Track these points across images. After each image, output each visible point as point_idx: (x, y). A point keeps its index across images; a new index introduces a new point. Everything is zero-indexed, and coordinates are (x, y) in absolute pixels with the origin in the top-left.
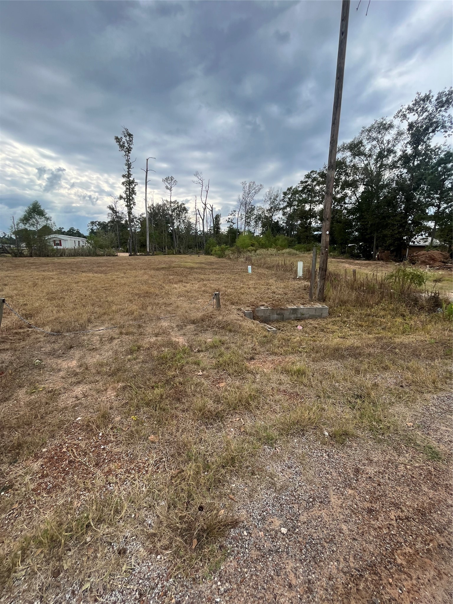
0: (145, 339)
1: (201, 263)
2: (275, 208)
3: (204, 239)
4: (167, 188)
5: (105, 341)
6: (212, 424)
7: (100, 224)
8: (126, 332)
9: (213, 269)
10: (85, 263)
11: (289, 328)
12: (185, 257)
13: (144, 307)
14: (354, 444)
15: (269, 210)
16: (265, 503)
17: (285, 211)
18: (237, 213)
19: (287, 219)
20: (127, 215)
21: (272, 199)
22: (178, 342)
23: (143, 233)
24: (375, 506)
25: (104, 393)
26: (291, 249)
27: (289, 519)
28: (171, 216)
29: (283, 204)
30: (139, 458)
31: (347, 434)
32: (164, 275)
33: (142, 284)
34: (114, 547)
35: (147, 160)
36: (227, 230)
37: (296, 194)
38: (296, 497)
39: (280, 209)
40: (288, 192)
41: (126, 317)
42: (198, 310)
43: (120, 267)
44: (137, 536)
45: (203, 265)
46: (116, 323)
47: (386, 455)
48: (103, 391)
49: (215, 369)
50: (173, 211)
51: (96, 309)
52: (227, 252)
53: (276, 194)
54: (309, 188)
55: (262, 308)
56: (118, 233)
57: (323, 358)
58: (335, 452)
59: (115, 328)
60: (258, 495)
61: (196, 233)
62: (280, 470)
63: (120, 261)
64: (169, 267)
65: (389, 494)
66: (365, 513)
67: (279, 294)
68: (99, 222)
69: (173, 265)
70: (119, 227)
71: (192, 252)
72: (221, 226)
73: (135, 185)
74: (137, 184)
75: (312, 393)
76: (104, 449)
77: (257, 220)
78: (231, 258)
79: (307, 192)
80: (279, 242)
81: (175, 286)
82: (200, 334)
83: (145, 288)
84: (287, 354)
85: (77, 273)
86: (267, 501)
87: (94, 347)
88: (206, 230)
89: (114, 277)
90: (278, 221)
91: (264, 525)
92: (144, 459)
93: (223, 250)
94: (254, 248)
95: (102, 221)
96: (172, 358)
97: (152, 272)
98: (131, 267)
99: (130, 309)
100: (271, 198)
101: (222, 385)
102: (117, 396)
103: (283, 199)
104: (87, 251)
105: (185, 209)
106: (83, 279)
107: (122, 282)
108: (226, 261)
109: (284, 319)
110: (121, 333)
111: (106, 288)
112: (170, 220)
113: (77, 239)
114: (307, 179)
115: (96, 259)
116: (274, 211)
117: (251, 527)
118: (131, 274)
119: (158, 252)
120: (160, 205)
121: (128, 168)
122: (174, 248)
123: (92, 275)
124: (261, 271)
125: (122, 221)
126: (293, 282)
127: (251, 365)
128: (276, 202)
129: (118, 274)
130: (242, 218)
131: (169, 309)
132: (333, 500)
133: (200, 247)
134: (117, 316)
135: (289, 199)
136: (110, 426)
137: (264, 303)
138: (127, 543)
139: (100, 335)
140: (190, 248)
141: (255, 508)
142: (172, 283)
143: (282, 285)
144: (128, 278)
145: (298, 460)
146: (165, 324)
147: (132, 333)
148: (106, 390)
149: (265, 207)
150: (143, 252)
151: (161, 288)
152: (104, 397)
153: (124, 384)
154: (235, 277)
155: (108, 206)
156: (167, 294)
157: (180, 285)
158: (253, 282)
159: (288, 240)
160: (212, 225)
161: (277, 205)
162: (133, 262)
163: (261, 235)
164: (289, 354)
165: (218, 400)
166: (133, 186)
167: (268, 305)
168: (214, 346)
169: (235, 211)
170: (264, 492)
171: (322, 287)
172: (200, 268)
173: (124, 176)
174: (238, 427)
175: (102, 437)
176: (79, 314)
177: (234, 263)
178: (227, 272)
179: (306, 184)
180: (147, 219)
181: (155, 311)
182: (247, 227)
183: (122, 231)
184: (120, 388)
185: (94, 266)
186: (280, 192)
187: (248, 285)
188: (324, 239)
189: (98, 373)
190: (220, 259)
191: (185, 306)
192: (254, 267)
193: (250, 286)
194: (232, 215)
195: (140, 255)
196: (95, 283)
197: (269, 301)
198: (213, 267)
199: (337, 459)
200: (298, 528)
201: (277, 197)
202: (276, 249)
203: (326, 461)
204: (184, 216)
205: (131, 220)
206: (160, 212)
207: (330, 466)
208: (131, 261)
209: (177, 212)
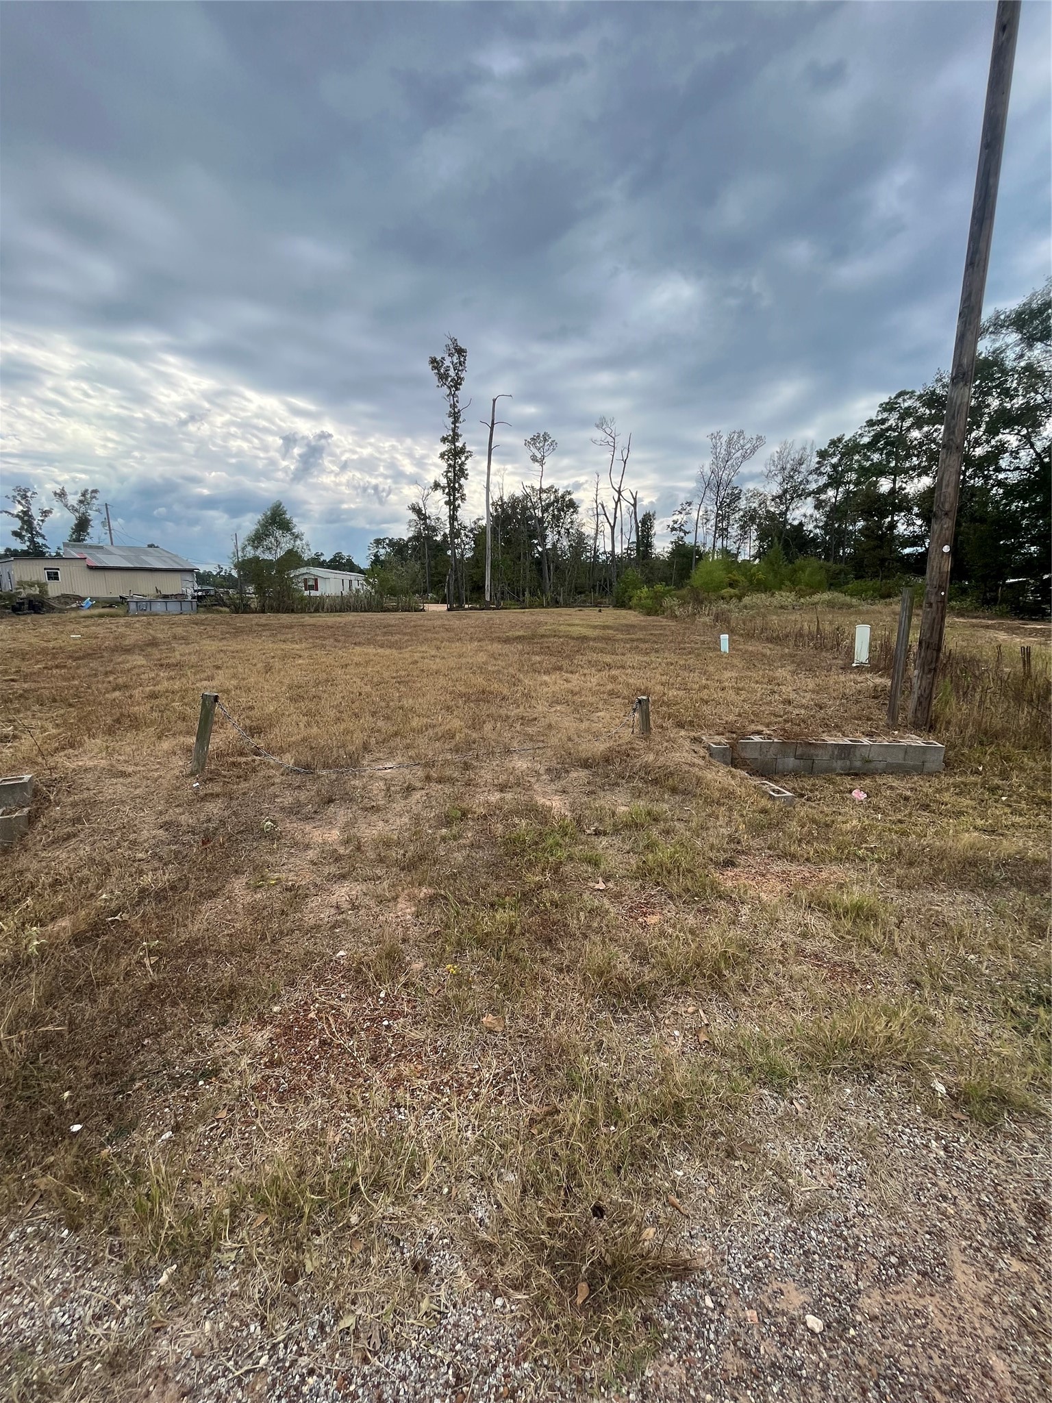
0: (478, 796)
1: (605, 627)
2: (795, 492)
3: (614, 571)
4: (534, 459)
5: (396, 792)
6: (627, 1012)
7: (392, 543)
8: (439, 777)
9: (633, 640)
10: (360, 627)
11: (826, 792)
12: (569, 612)
13: (476, 724)
14: (1030, 1134)
15: (780, 497)
16: (763, 1236)
17: (823, 497)
18: (695, 507)
19: (828, 517)
20: (447, 522)
21: (788, 470)
22: (551, 808)
23: (478, 561)
25: (391, 904)
26: (836, 594)
27: (829, 1296)
28: (541, 521)
29: (816, 481)
30: (460, 1062)
31: (1004, 1101)
32: (522, 653)
33: (474, 673)
34: (405, 1250)
35: (494, 401)
36: (670, 550)
37: (854, 455)
38: (851, 1241)
39: (809, 494)
40: (831, 450)
41: (438, 744)
42: (596, 736)
43: (429, 635)
44: (452, 1239)
45: (611, 632)
46: (419, 756)
48: (389, 901)
49: (637, 878)
50: (545, 509)
51: (380, 723)
52: (667, 602)
53: (797, 457)
54: (887, 437)
55: (757, 739)
56: (427, 561)
57: (930, 881)
58: (967, 1143)
59: (417, 767)
60: (744, 1213)
61: (596, 557)
62: (803, 1160)
63: (429, 622)
64: (533, 637)
67: (802, 706)
68: (390, 540)
69: (541, 631)
70: (430, 548)
71: (585, 601)
72: (655, 541)
73: (467, 458)
74: (471, 455)
75: (897, 971)
76: (388, 1027)
77: (746, 522)
78: (676, 617)
79: (884, 448)
80: (804, 576)
81: (546, 678)
82: (602, 794)
83: (480, 680)
84: (823, 861)
85: (345, 647)
86: (767, 1233)
87: (375, 804)
88: (618, 551)
89: (417, 656)
90: (801, 524)
91: (758, 1293)
92: (470, 1067)
93: (658, 598)
94: (736, 591)
95: (396, 538)
96: (536, 843)
97: (496, 647)
98: (452, 634)
99: (448, 727)
100: (784, 469)
101: (652, 919)
102: (417, 915)
103: (817, 469)
104: (366, 601)
105: (572, 505)
106: (356, 659)
107: (432, 666)
108: (665, 622)
109: (815, 770)
110: (428, 778)
111: (399, 680)
112: (538, 530)
113: (348, 576)
114: (885, 415)
115: (383, 617)
116: (792, 498)
117: (723, 1289)
118: (452, 651)
119: (509, 602)
120: (518, 498)
121: (454, 423)
122: (543, 592)
123: (374, 651)
124: (752, 647)
125: (437, 535)
126: (842, 678)
127: (727, 880)
128: (798, 478)
129: (424, 649)
130: (708, 520)
131: (530, 730)
132: (960, 1277)
133: (604, 589)
134: (421, 741)
135: (834, 467)
136: (403, 979)
137: (760, 728)
138: (431, 1250)
139: (385, 780)
140: (580, 593)
141: (735, 1244)
142: (539, 672)
143: (811, 683)
144: (444, 658)
145: (856, 1145)
146: (521, 764)
147: (451, 781)
148: (395, 899)
149: (768, 489)
150: (476, 602)
151: (515, 682)
152: (391, 915)
153: (431, 891)
154: (686, 660)
155: (410, 504)
156: (527, 696)
157: (555, 676)
158: (734, 674)
159: (828, 571)
160: (634, 539)
161: (801, 483)
162: (456, 623)
163: (754, 560)
164: (831, 862)
165: (642, 956)
166: (463, 459)
167: (772, 733)
168: (633, 825)
169: (689, 504)
170: (760, 1208)
171: (927, 692)
172: (603, 638)
173: (444, 440)
174: (691, 1028)
175: (385, 1000)
176: (347, 732)
177: (686, 628)
178: (666, 648)
179: (883, 427)
180: (489, 529)
181: (500, 735)
182: (720, 540)
183: (435, 556)
184: (424, 899)
185: (378, 632)
186: (808, 452)
187: (719, 681)
188: (935, 564)
189: (381, 860)
190: (650, 618)
191: (568, 724)
192: (736, 637)
193: (726, 684)
194: (683, 512)
195: (471, 609)
196: (378, 668)
197: (776, 723)
198: (633, 636)
199: (973, 1164)
200: (854, 1327)
201: (801, 464)
202: (793, 593)
203: (939, 1162)
204: (569, 520)
205: (455, 533)
206: (517, 513)
207: (951, 1180)
208: (451, 623)
209: (553, 511)
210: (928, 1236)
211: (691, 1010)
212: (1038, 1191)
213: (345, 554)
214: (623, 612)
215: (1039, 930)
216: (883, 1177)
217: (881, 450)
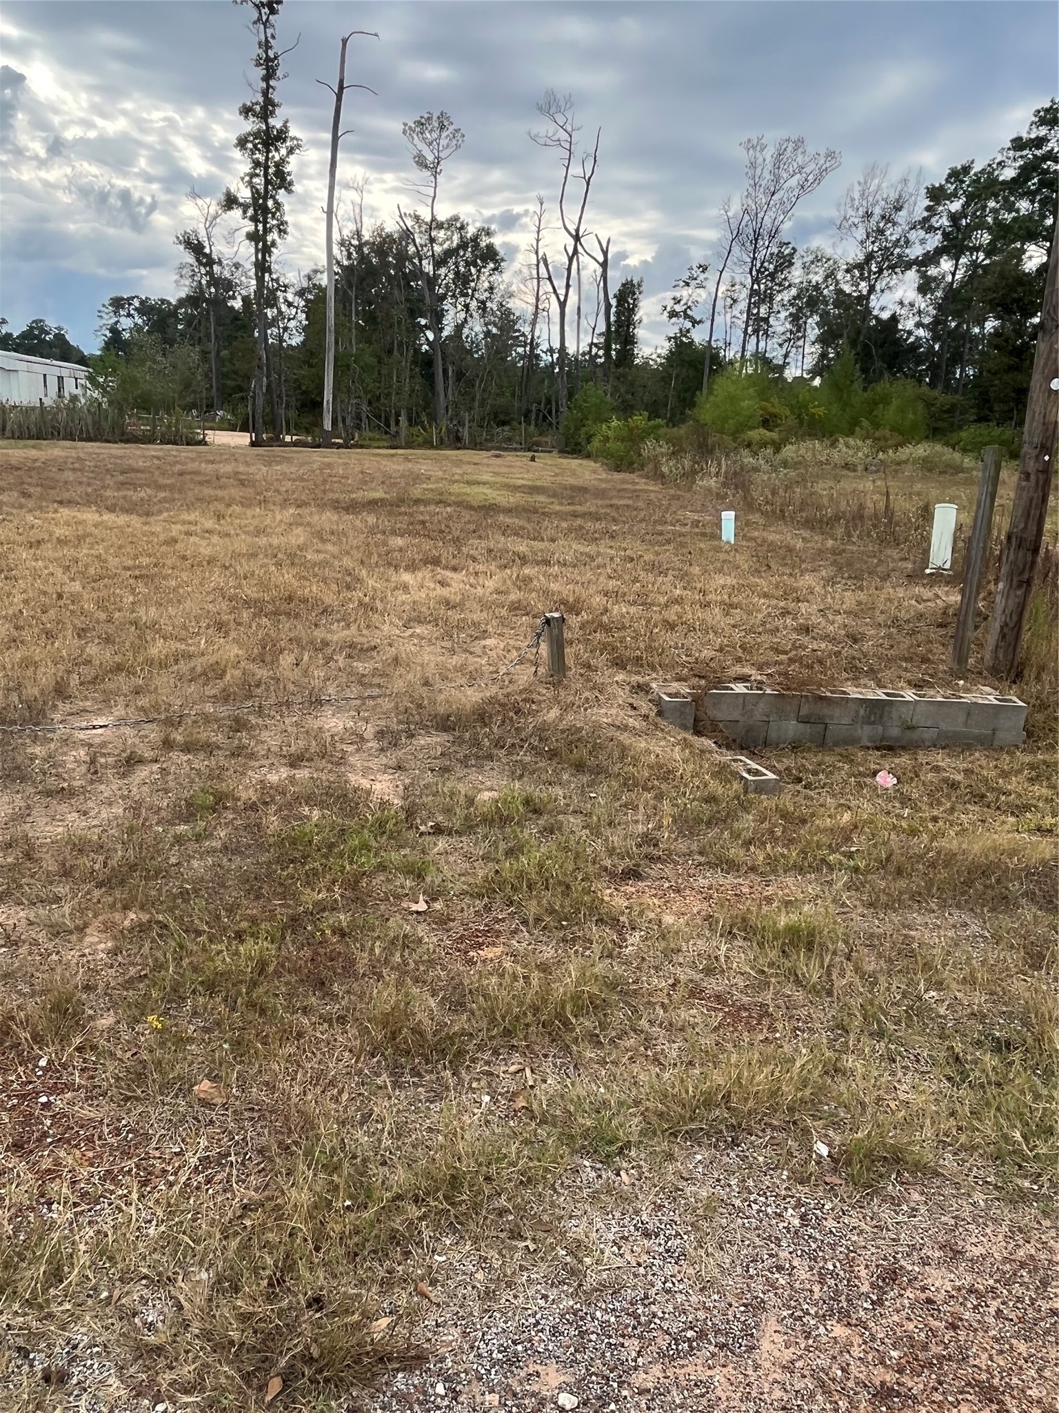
0: (250, 773)
1: (534, 490)
2: (886, 258)
3: (562, 387)
4: (421, 163)
5: (105, 766)
6: (419, 1075)
7: (146, 308)
8: (186, 743)
9: (575, 515)
10: (74, 470)
11: (837, 777)
12: (476, 459)
13: (267, 653)
14: (916, 1196)
15: (859, 266)
16: (532, 1320)
17: (932, 271)
18: (712, 276)
19: (939, 308)
20: (252, 273)
21: (876, 217)
22: (369, 792)
23: (311, 352)
24: (910, 1384)
25: (74, 938)
27: (597, 1375)
28: (432, 281)
29: (923, 241)
30: (153, 1145)
31: (898, 1161)
32: (372, 531)
33: (279, 565)
34: (36, 1363)
35: (345, 42)
36: (664, 352)
37: (988, 199)
38: (643, 1319)
39: (908, 266)
40: (951, 188)
41: (192, 688)
42: (472, 678)
43: (207, 491)
44: (105, 1346)
45: (542, 498)
46: (156, 707)
47: (1021, 1242)
48: (71, 932)
49: (480, 896)
50: (439, 262)
51: (92, 650)
52: (649, 447)
53: (893, 196)
54: (1047, 171)
55: (740, 688)
56: (212, 346)
58: (832, 1209)
59: (150, 726)
60: (515, 1297)
61: (533, 357)
62: (611, 1237)
63: (210, 467)
64: (400, 501)
65: (976, 1356)
66: (864, 1395)
67: (826, 637)
68: (142, 302)
69: (416, 492)
70: (219, 323)
71: (510, 439)
72: (640, 333)
73: (291, 151)
74: (299, 146)
75: (823, 1014)
76: (47, 1106)
77: (800, 309)
78: (663, 476)
79: (1038, 191)
80: (890, 414)
81: (407, 577)
82: (460, 771)
83: (287, 577)
84: (774, 871)
85: (40, 508)
86: (539, 1316)
87: (65, 785)
88: (571, 349)
89: (176, 530)
90: (894, 319)
91: (507, 1378)
92: (168, 1151)
93: (634, 438)
94: (774, 435)
95: (154, 297)
96: (331, 846)
97: (328, 519)
98: (249, 492)
99: (213, 659)
100: (868, 215)
101: (488, 953)
102: (114, 952)
103: (926, 220)
104: (89, 420)
105: (490, 255)
106: (59, 532)
107: (202, 550)
108: (642, 484)
109: (829, 740)
110: (168, 744)
111: (137, 573)
112: (428, 301)
113: (55, 368)
114: (1043, 131)
115: (120, 452)
116: (880, 271)
117: (463, 1375)
118: (244, 522)
119: (369, 434)
120: (389, 236)
121: (267, 78)
122: (433, 418)
123: (96, 517)
124: (781, 535)
125: (234, 298)
126: (901, 593)
128: (893, 234)
129: (192, 517)
130: (735, 301)
131: (361, 667)
132: (766, 1345)
133: (545, 418)
134: (163, 681)
135: (954, 218)
136: (77, 1041)
137: (747, 670)
138: (73, 1360)
139: (90, 745)
140: (504, 423)
141: (494, 1330)
142: (396, 567)
143: (850, 599)
144: (228, 535)
145: (689, 1218)
146: (333, 722)
147: (209, 749)
148: (81, 930)
149: (839, 251)
150: (308, 431)
151: (350, 582)
152: (72, 953)
153: (145, 917)
154: (658, 554)
155: (180, 233)
156: (367, 608)
157: (424, 574)
158: (730, 581)
159: (929, 404)
160: (602, 327)
161: (896, 243)
162: (260, 471)
163: (813, 379)
164: (785, 872)
165: (456, 1001)
166: (283, 151)
167: (764, 678)
168: (499, 818)
169: (704, 269)
170: (537, 1291)
171: (1015, 618)
172: (525, 510)
173: (246, 111)
174: (508, 1092)
175: (45, 1070)
176: (27, 663)
177: (673, 497)
178: (630, 531)
179: (1038, 153)
180: (331, 293)
181: (306, 673)
182: (753, 339)
183: (231, 339)
184: (131, 930)
185: (109, 481)
186: (911, 187)
187: (704, 592)
188: (1037, 410)
189: (66, 873)
190: (617, 476)
191: (431, 657)
192: (755, 517)
193: (710, 597)
194: (693, 283)
195: (295, 444)
196: (100, 549)
197: (776, 663)
198: (578, 508)
199: (831, 1232)
200: (617, 1402)
201: (898, 209)
202: (869, 442)
203: (789, 1232)
204: (486, 285)
205: (266, 296)
206: (389, 264)
207: (796, 1250)
208: (252, 469)
209: (457, 264)
210: (742, 1309)
211: (513, 1069)
212: (899, 1256)
213: (51, 323)
214: (574, 463)
216: (710, 1250)
217: (1031, 195)
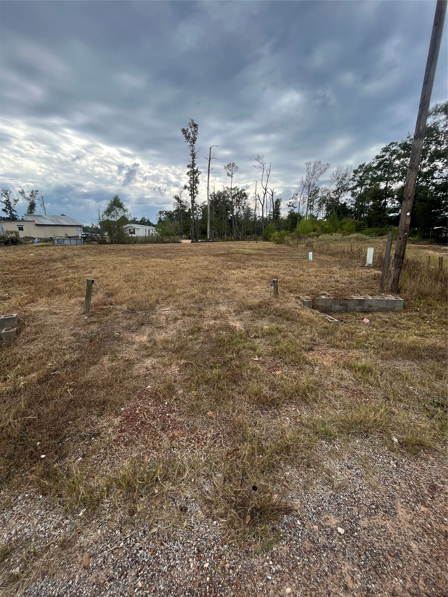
0: (205, 322)
1: (259, 249)
2: (343, 189)
3: (263, 225)
4: (228, 175)
5: (170, 320)
6: (267, 410)
7: (167, 213)
8: (188, 314)
9: (271, 255)
10: (154, 250)
11: (352, 320)
12: (244, 243)
13: (204, 291)
14: (431, 458)
15: (336, 191)
17: (355, 191)
18: (299, 196)
19: (357, 200)
20: (191, 204)
21: (340, 179)
22: (236, 327)
23: (204, 221)
25: (169, 367)
26: (359, 234)
27: (347, 520)
28: (231, 202)
29: (352, 184)
30: (198, 430)
31: (422, 445)
32: (223, 261)
33: (203, 270)
34: (177, 503)
35: (211, 148)
36: (287, 215)
37: (369, 172)
38: (356, 499)
39: (349, 190)
40: (359, 170)
41: (188, 300)
42: (255, 296)
43: (183, 253)
44: (196, 499)
45: (261, 251)
46: (180, 305)
49: (272, 356)
50: (233, 197)
51: (163, 291)
52: (286, 238)
53: (344, 173)
54: (385, 164)
55: (323, 297)
56: (182, 221)
57: (395, 356)
58: (405, 461)
59: (179, 310)
60: (314, 489)
61: (255, 218)
62: (338, 468)
63: (183, 248)
64: (228, 254)
67: (343, 283)
68: (166, 212)
69: (232, 251)
70: (183, 215)
71: (251, 238)
72: (281, 211)
73: (199, 175)
74: (200, 173)
75: (380, 393)
76: (169, 416)
77: (321, 203)
78: (290, 244)
79: (383, 169)
80: (346, 227)
81: (233, 271)
82: (257, 321)
83: (205, 273)
84: (350, 348)
85: (147, 259)
86: (323, 496)
87: (161, 325)
88: (265, 216)
89: (178, 262)
90: (345, 203)
91: (318, 519)
92: (203, 432)
93: (282, 236)
94: (316, 233)
95: (168, 211)
96: (230, 342)
97: (212, 258)
98: (193, 253)
99: (192, 293)
100: (338, 178)
101: (278, 373)
102: (180, 371)
103: (353, 178)
104: (156, 239)
105: (245, 195)
106: (152, 264)
107: (185, 267)
108: (285, 247)
109: (348, 310)
110: (184, 315)
111: (171, 273)
112: (230, 207)
113: (148, 228)
114: (384, 153)
115: (163, 246)
116: (342, 192)
117: (305, 518)
118: (193, 260)
119: (218, 239)
120: (221, 192)
121: (193, 159)
122: (232, 234)
123: (160, 260)
124: (323, 257)
125: (186, 209)
126: (361, 271)
127: (310, 356)
128: (345, 182)
129: (181, 259)
130: (304, 202)
131: (227, 294)
132: (400, 513)
133: (259, 233)
134: (181, 299)
135: (361, 177)
136: (174, 397)
137: (325, 292)
138: (187, 503)
139: (166, 315)
140: (248, 234)
141: (310, 500)
142: (231, 269)
143: (347, 273)
144: (190, 263)
145: (360, 462)
146: (223, 308)
147: (194, 315)
148: (171, 365)
149: (331, 188)
150: (203, 239)
151: (220, 273)
152: (169, 371)
153: (186, 361)
154: (294, 264)
155: (174, 196)
156: (226, 279)
157: (238, 271)
158: (314, 269)
159: (356, 224)
160: (272, 210)
161: (346, 185)
162: (195, 248)
163: (324, 219)
164: (353, 349)
165: (273, 387)
166: (197, 175)
167: (330, 294)
168: (270, 334)
169: (297, 194)
170: (320, 487)
171: (397, 276)
172: (258, 254)
173: (189, 166)
174: (293, 416)
175: (167, 406)
176: (149, 295)
177: (294, 250)
178: (285, 258)
179: (383, 159)
180: (209, 206)
181: (214, 296)
182: (310, 211)
183: (185, 219)
184: (183, 365)
185: (161, 252)
186: (349, 170)
187: (308, 272)
188: (403, 221)
189: (165, 349)
190: (278, 245)
191: (243, 291)
192: (316, 253)
193: (311, 274)
194: (294, 198)
195: (201, 242)
196: (162, 268)
197: (332, 290)
198: (271, 253)
199: (408, 470)
200: (357, 532)
201: (346, 176)
202: (341, 234)
203: (394, 469)
204: (244, 202)
205: (194, 209)
206: (221, 199)
207: (398, 476)
208: (193, 248)
209: (237, 198)
210: (388, 498)
211: (293, 409)
212: (434, 480)
213: (146, 218)
214: (267, 243)
215: (440, 376)
216: (371, 475)
217: (381, 170)
